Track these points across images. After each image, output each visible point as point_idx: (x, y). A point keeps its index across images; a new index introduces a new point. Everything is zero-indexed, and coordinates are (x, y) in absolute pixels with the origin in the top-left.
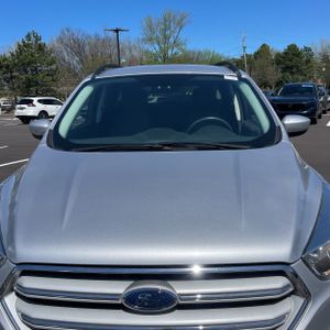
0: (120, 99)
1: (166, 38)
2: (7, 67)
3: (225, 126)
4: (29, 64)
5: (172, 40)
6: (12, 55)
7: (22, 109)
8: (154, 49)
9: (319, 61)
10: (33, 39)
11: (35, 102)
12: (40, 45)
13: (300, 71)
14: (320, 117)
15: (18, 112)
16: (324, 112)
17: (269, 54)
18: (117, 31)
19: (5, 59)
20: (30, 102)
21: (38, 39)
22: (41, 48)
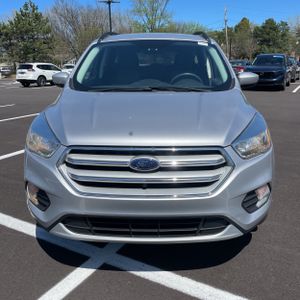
0: (116, 61)
1: (154, 10)
2: (6, 34)
3: (197, 79)
4: (27, 32)
5: (159, 12)
6: (11, 23)
7: (23, 73)
8: (142, 20)
9: (294, 35)
10: (30, 9)
11: (34, 67)
12: (37, 15)
13: (276, 44)
14: (288, 85)
15: (19, 76)
16: (293, 81)
17: (248, 27)
18: (109, 3)
19: (4, 27)
20: (29, 67)
21: (34, 8)
22: (38, 17)
